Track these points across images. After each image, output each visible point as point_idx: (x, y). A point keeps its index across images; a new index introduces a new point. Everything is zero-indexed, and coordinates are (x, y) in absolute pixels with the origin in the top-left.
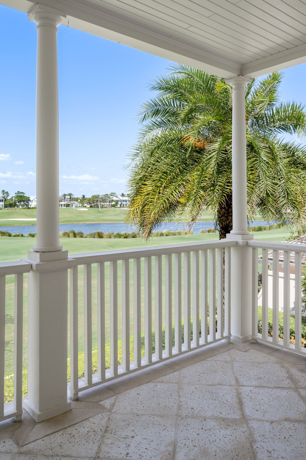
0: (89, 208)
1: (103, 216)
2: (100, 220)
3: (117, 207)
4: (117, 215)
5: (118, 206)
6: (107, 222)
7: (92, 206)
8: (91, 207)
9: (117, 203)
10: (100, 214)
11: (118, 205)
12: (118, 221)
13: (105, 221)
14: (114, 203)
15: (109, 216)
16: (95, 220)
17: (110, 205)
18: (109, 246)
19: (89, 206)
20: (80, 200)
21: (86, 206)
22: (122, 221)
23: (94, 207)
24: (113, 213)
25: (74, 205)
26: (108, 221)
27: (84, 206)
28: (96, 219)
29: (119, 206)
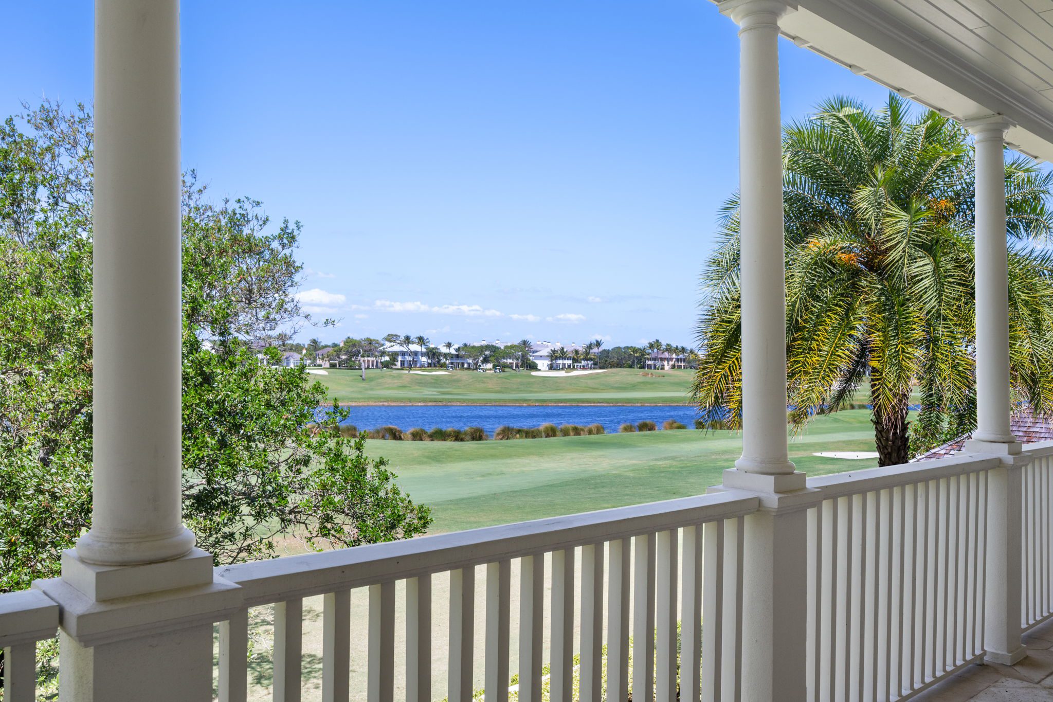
0: (328, 368)
1: (372, 389)
2: (369, 398)
3: (394, 367)
4: (404, 387)
5: (396, 365)
6: (386, 404)
7: (336, 364)
8: (333, 366)
9: (394, 358)
10: (363, 385)
11: (396, 363)
12: (410, 402)
13: (381, 402)
14: (387, 358)
15: (388, 389)
16: (358, 399)
17: (377, 362)
18: (428, 457)
19: (327, 365)
20: (306, 349)
21: (320, 366)
22: (420, 402)
23: (339, 366)
24: (396, 381)
25: (292, 361)
26: (387, 401)
27: (315, 365)
28: (359, 396)
29: (399, 364)
